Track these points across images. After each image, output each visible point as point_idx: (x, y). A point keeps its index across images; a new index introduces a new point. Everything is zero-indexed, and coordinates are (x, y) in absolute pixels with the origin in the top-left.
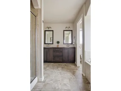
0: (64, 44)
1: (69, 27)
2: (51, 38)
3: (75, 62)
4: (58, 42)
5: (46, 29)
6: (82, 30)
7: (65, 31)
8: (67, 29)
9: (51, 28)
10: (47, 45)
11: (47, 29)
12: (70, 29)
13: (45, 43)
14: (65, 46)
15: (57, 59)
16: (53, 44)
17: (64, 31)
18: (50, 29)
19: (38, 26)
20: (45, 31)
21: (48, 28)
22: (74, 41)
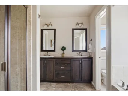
0: (73, 51)
1: (82, 24)
2: (51, 40)
3: (93, 83)
4: (64, 49)
5: (44, 26)
6: (105, 27)
7: (74, 31)
8: (78, 27)
9: (51, 25)
10: (46, 52)
11: (46, 27)
12: (83, 27)
13: (42, 50)
14: (75, 55)
15: (63, 77)
16: (54, 51)
17: (73, 29)
18: (50, 27)
19: (31, 24)
20: (42, 30)
21: (47, 25)
22: (90, 46)
